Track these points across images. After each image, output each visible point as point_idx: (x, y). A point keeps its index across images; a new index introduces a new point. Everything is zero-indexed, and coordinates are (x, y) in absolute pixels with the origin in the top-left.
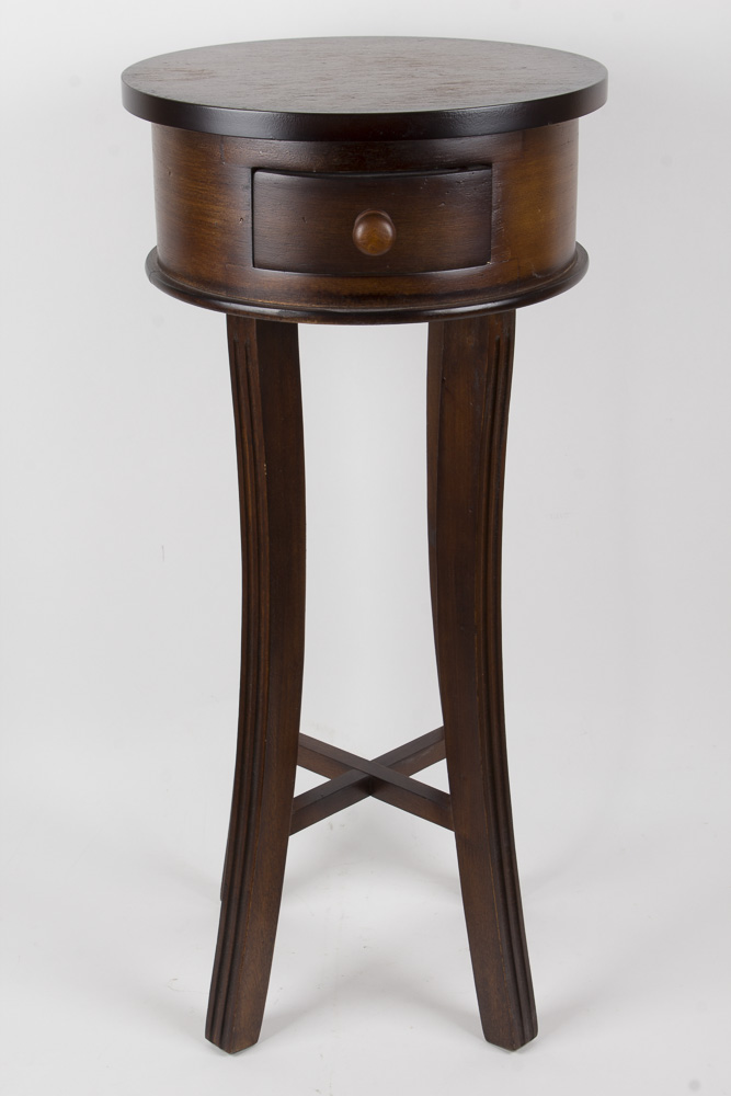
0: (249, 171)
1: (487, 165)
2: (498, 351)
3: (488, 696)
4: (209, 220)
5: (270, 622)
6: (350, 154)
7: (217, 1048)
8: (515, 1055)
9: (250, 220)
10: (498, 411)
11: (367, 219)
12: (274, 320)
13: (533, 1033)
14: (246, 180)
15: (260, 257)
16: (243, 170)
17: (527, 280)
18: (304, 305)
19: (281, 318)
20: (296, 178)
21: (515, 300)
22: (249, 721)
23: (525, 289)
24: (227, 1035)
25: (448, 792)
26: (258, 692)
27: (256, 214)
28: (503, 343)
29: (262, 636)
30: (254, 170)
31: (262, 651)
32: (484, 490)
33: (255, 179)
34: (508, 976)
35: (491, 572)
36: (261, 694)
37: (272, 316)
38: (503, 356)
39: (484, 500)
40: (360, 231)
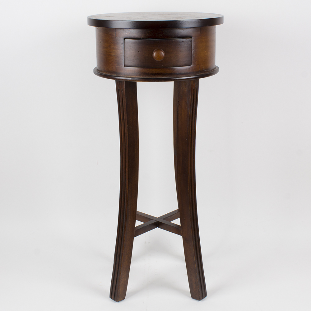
0: (123, 39)
1: (191, 37)
2: (194, 92)
3: (192, 194)
4: (112, 54)
5: (129, 172)
6: (152, 33)
7: (113, 300)
8: (200, 302)
9: (123, 53)
10: (194, 110)
11: (157, 50)
12: (130, 81)
13: (206, 296)
14: (122, 42)
15: (126, 64)
16: (121, 39)
17: (202, 71)
18: (139, 77)
19: (132, 80)
20: (136, 40)
21: (199, 76)
22: (122, 203)
23: (202, 74)
24: (116, 296)
25: (180, 225)
26: (125, 194)
27: (125, 51)
28: (195, 90)
29: (126, 177)
30: (125, 39)
31: (126, 181)
32: (190, 133)
33: (125, 41)
34: (198, 278)
35: (192, 158)
36: (126, 194)
37: (129, 80)
38: (195, 94)
39: (190, 136)
40: (155, 54)
